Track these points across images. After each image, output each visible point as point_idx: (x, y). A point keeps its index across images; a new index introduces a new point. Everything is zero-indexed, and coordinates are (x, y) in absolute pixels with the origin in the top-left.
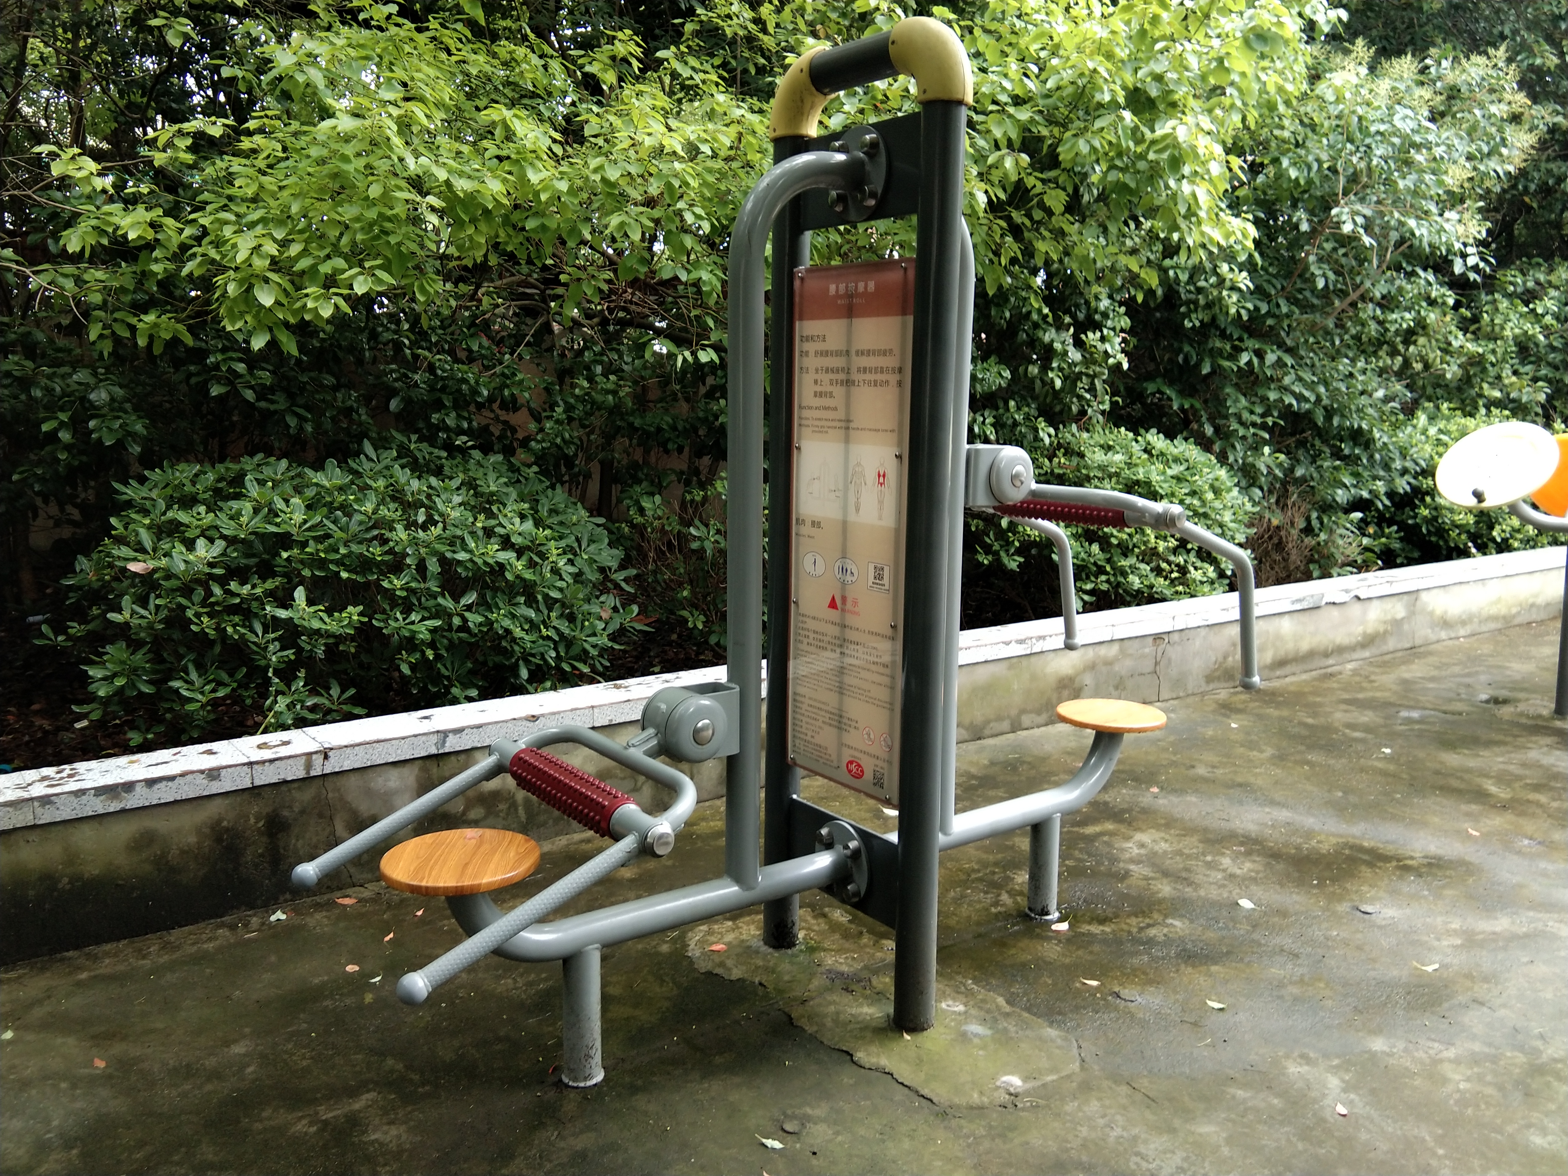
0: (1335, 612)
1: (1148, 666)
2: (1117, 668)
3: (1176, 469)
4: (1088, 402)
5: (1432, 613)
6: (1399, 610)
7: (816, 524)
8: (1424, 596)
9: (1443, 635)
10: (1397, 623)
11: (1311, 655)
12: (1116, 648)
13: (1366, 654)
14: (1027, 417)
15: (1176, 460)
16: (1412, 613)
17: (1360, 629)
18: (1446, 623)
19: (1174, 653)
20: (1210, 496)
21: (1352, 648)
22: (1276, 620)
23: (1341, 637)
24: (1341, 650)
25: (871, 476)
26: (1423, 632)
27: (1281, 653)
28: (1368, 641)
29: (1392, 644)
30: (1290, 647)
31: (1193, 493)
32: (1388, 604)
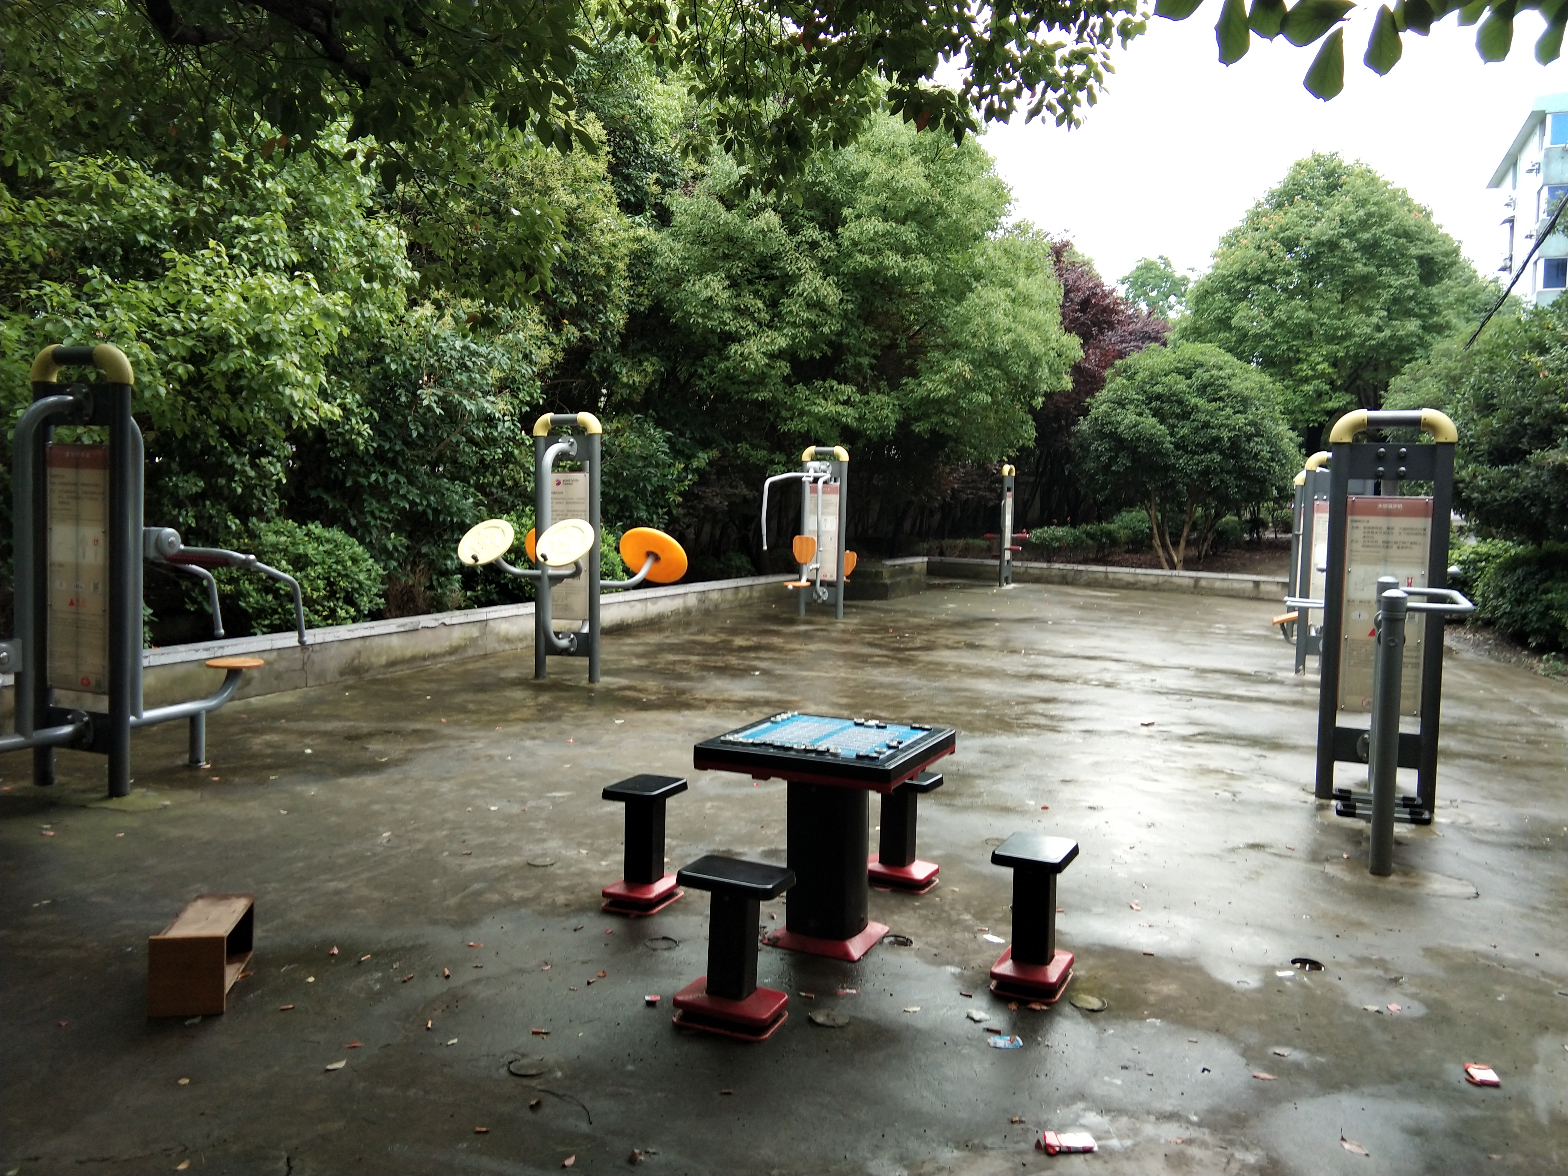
0: (429, 633)
1: (298, 665)
2: (276, 666)
3: (328, 547)
4: (265, 503)
5: (498, 634)
6: (475, 632)
7: (61, 565)
8: (491, 623)
9: (507, 647)
10: (473, 640)
11: (413, 659)
12: (275, 654)
13: (453, 658)
14: (219, 511)
15: (328, 541)
16: (483, 634)
17: (447, 644)
18: (508, 640)
19: (316, 657)
20: (349, 563)
21: (443, 655)
22: (388, 638)
23: (434, 648)
24: (434, 656)
25: (90, 542)
26: (492, 645)
27: (392, 658)
28: (454, 651)
29: (470, 652)
30: (398, 654)
31: (337, 563)
32: (467, 628)
